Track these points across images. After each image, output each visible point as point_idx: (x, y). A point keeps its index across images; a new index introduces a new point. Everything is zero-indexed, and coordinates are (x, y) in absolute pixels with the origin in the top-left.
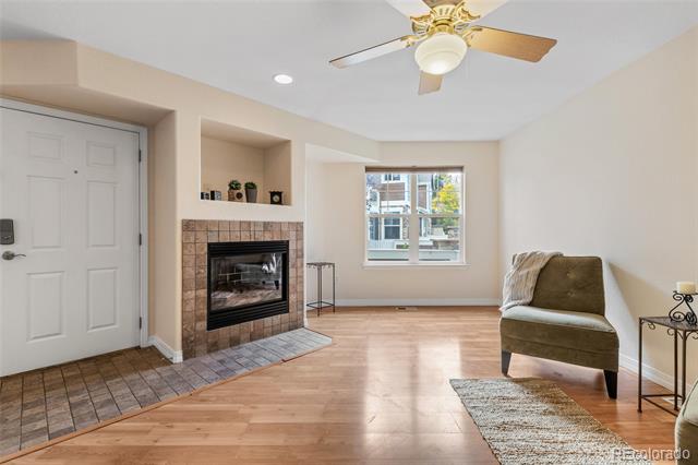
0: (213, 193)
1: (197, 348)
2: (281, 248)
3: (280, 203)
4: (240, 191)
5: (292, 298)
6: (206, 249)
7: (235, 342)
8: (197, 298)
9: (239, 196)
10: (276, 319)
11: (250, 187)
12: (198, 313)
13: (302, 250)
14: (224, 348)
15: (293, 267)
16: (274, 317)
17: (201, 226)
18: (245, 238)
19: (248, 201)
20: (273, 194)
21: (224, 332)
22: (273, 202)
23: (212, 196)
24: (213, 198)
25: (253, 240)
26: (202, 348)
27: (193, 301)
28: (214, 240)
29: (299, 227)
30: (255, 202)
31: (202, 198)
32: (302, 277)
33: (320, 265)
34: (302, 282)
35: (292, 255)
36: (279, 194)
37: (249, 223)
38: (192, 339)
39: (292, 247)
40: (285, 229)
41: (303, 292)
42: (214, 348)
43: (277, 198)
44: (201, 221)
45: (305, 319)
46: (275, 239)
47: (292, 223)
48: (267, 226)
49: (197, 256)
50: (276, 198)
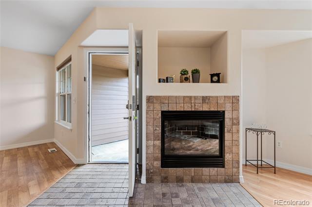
0: (167, 78)
1: (155, 177)
2: (218, 117)
3: (218, 81)
4: (188, 76)
5: (228, 157)
6: (160, 115)
7: (180, 180)
8: (154, 146)
9: (187, 79)
10: (213, 171)
11: (196, 72)
12: (156, 155)
13: (238, 119)
14: (172, 182)
15: (229, 132)
16: (211, 169)
17: (157, 99)
18: (187, 108)
19: (193, 82)
20: (212, 76)
21: (173, 171)
22: (212, 81)
23: (167, 80)
24: (167, 82)
25: (193, 110)
26: (157, 178)
27: (152, 148)
28: (165, 109)
29: (235, 100)
30: (199, 82)
31: (160, 81)
32: (238, 141)
33: (260, 131)
34: (238, 146)
35: (227, 122)
36: (218, 75)
37: (190, 98)
38: (152, 171)
39: (228, 115)
40: (221, 101)
41: (238, 154)
42: (165, 180)
43: (217, 78)
44: (157, 96)
45: (241, 176)
46: (212, 109)
47: (228, 97)
48: (205, 99)
49: (154, 119)
50: (215, 78)
